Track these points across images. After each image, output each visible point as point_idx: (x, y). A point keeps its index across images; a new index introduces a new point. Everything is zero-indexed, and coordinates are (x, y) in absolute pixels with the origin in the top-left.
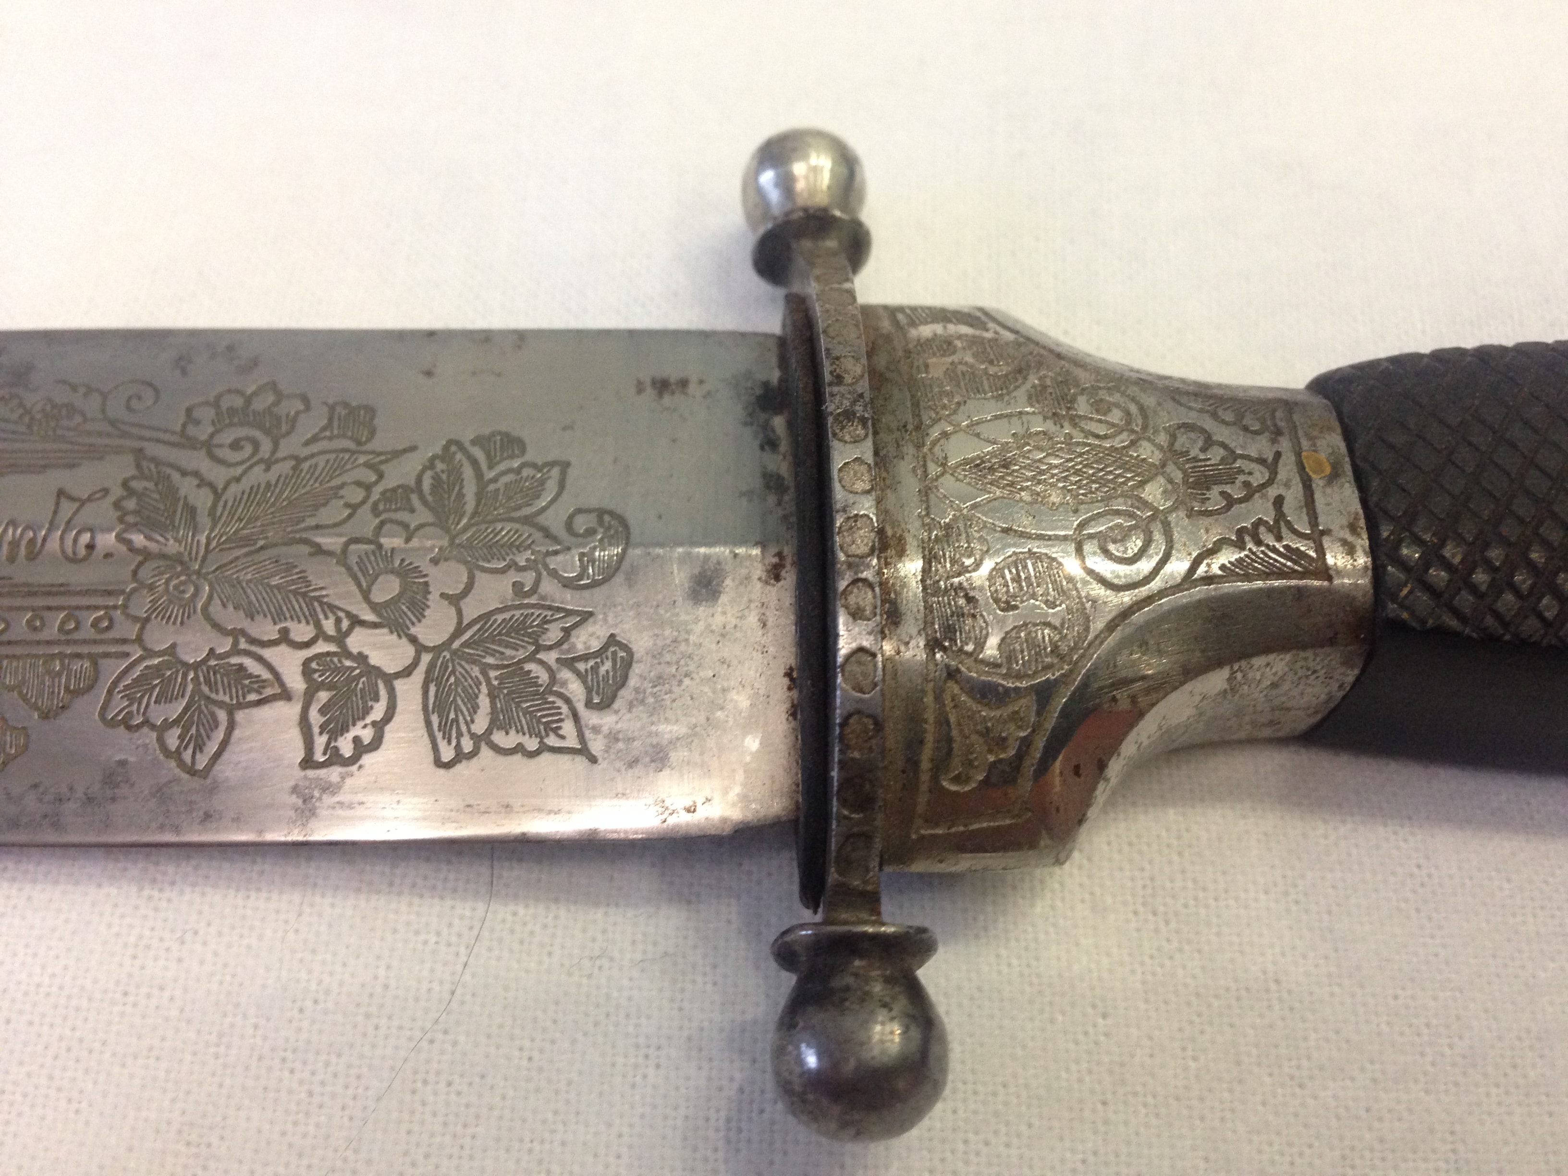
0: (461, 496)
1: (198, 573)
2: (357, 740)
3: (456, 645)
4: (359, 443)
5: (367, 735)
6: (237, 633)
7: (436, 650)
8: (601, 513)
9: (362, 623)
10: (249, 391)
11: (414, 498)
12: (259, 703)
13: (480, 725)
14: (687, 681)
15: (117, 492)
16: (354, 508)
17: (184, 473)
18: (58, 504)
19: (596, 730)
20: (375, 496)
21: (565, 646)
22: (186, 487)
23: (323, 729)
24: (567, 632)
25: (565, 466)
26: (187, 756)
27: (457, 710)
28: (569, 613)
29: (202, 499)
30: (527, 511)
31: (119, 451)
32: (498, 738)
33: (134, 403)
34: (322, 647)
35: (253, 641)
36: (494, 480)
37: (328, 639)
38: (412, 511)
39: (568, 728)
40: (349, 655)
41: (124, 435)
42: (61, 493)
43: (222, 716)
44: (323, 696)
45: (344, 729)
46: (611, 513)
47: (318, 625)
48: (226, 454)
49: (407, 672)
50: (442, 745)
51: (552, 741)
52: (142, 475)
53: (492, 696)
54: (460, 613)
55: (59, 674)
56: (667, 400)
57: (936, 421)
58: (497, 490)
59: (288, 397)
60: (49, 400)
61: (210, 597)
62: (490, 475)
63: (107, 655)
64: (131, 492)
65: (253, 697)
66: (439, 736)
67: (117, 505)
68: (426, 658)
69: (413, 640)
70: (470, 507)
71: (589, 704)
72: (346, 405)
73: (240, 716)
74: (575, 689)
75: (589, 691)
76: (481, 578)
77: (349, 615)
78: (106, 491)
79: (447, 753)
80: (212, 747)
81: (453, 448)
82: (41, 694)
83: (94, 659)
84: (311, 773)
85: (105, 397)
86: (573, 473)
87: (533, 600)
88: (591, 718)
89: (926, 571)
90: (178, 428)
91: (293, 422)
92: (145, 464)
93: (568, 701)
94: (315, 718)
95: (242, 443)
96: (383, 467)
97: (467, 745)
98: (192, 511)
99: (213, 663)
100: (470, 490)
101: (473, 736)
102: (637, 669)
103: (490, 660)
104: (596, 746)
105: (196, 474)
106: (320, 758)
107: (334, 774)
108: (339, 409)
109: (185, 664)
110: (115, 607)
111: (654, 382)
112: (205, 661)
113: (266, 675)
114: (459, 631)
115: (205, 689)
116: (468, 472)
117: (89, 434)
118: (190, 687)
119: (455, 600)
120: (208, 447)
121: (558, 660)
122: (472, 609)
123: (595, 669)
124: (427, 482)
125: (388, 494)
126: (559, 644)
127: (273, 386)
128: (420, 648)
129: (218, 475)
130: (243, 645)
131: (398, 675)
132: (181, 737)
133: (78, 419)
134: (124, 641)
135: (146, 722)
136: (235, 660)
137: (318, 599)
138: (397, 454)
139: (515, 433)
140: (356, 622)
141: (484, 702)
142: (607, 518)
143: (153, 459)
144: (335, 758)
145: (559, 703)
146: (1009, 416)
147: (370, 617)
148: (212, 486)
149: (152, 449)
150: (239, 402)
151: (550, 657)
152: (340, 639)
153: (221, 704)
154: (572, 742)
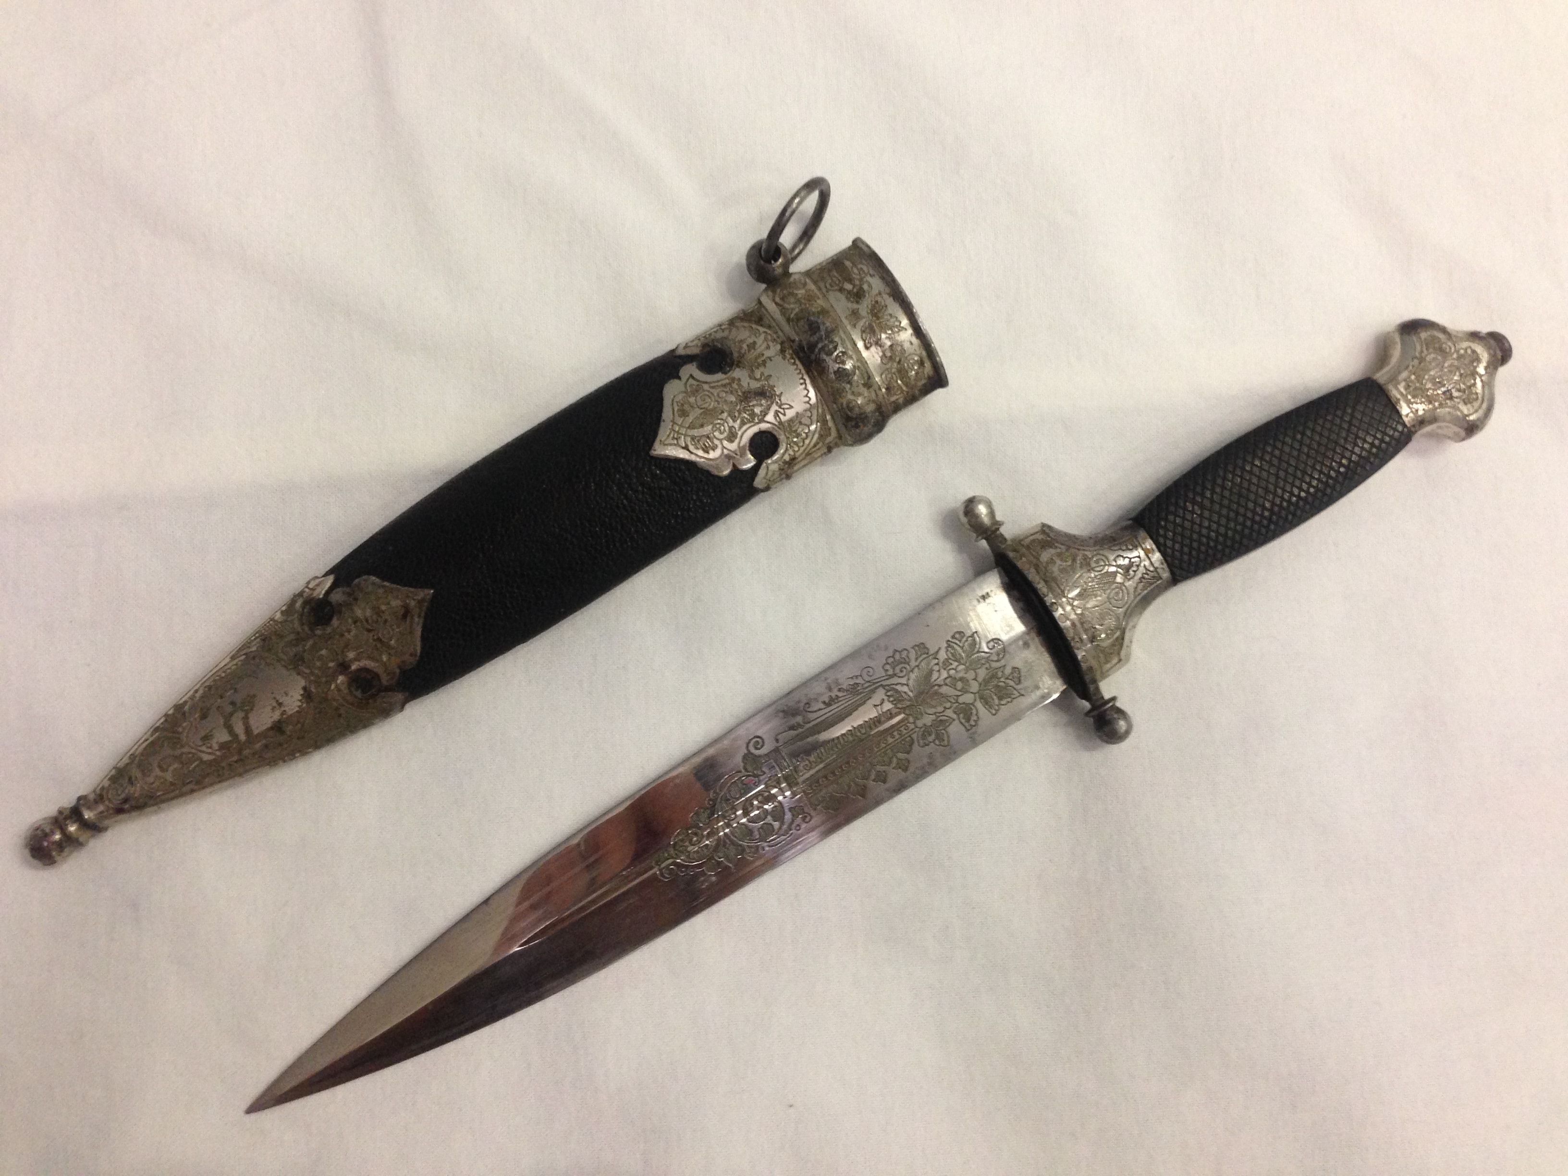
1: (918, 705)
2: (974, 720)
3: (981, 688)
4: (927, 654)
5: (976, 718)
6: (935, 713)
7: (978, 692)
8: (993, 641)
9: (960, 696)
10: (892, 655)
11: (950, 661)
12: (949, 725)
13: (996, 701)
14: (1034, 668)
15: (886, 698)
16: (939, 671)
17: (896, 685)
18: (876, 708)
19: (1021, 689)
20: (941, 665)
22: (899, 688)
23: (966, 722)
24: (1003, 672)
25: (977, 633)
26: (942, 743)
27: (990, 702)
28: (1000, 668)
29: (905, 689)
30: (976, 650)
31: (876, 688)
32: (1003, 702)
33: (869, 674)
34: (954, 706)
35: (940, 713)
36: (964, 645)
37: (954, 703)
38: (951, 664)
40: (961, 704)
41: (874, 683)
42: (874, 706)
43: (943, 731)
45: (970, 719)
46: (995, 639)
47: (950, 702)
48: (901, 675)
49: (975, 700)
50: (990, 710)
51: (1013, 697)
52: (888, 691)
53: (996, 695)
54: (978, 681)
55: (905, 743)
56: (987, 601)
58: (966, 648)
59: (902, 651)
60: (850, 685)
61: (924, 709)
62: (961, 645)
63: (912, 734)
64: (889, 697)
65: (947, 724)
67: (889, 701)
68: (977, 695)
69: (972, 693)
70: (963, 656)
71: (1016, 685)
72: (915, 645)
73: (946, 729)
74: (1011, 683)
75: (1015, 682)
76: (977, 671)
77: (955, 696)
78: (883, 700)
79: (994, 712)
80: (946, 739)
81: (949, 643)
82: (904, 750)
83: (910, 736)
84: (970, 732)
85: (861, 676)
86: (980, 634)
87: (992, 669)
88: (1018, 687)
90: (884, 674)
91: (907, 656)
92: (886, 688)
93: (1012, 687)
94: (963, 721)
95: (902, 670)
96: (937, 657)
97: (996, 707)
98: (906, 693)
99: (934, 722)
100: (960, 651)
101: (997, 705)
102: (1022, 671)
103: (990, 687)
104: (1022, 692)
105: (899, 683)
106: (969, 728)
108: (914, 647)
109: (929, 726)
110: (906, 723)
111: (980, 597)
112: (932, 723)
114: (980, 684)
115: (937, 728)
116: (957, 647)
117: (867, 688)
118: (934, 730)
119: (975, 679)
120: (895, 675)
121: (1004, 679)
122: (980, 679)
123: (1013, 676)
124: (950, 655)
125: (944, 663)
126: (1003, 675)
127: (896, 651)
128: (975, 694)
129: (903, 681)
130: (938, 715)
131: (973, 702)
132: (939, 741)
133: (860, 685)
134: (913, 729)
135: (931, 742)
136: (939, 719)
137: (946, 696)
138: (937, 652)
139: (960, 631)
140: (958, 696)
141: (995, 697)
142: (995, 641)
143: (886, 685)
144: (972, 726)
145: (1010, 688)
147: (960, 693)
148: (904, 684)
149: (884, 683)
150: (892, 659)
151: (1002, 680)
152: (957, 701)
153: (941, 729)
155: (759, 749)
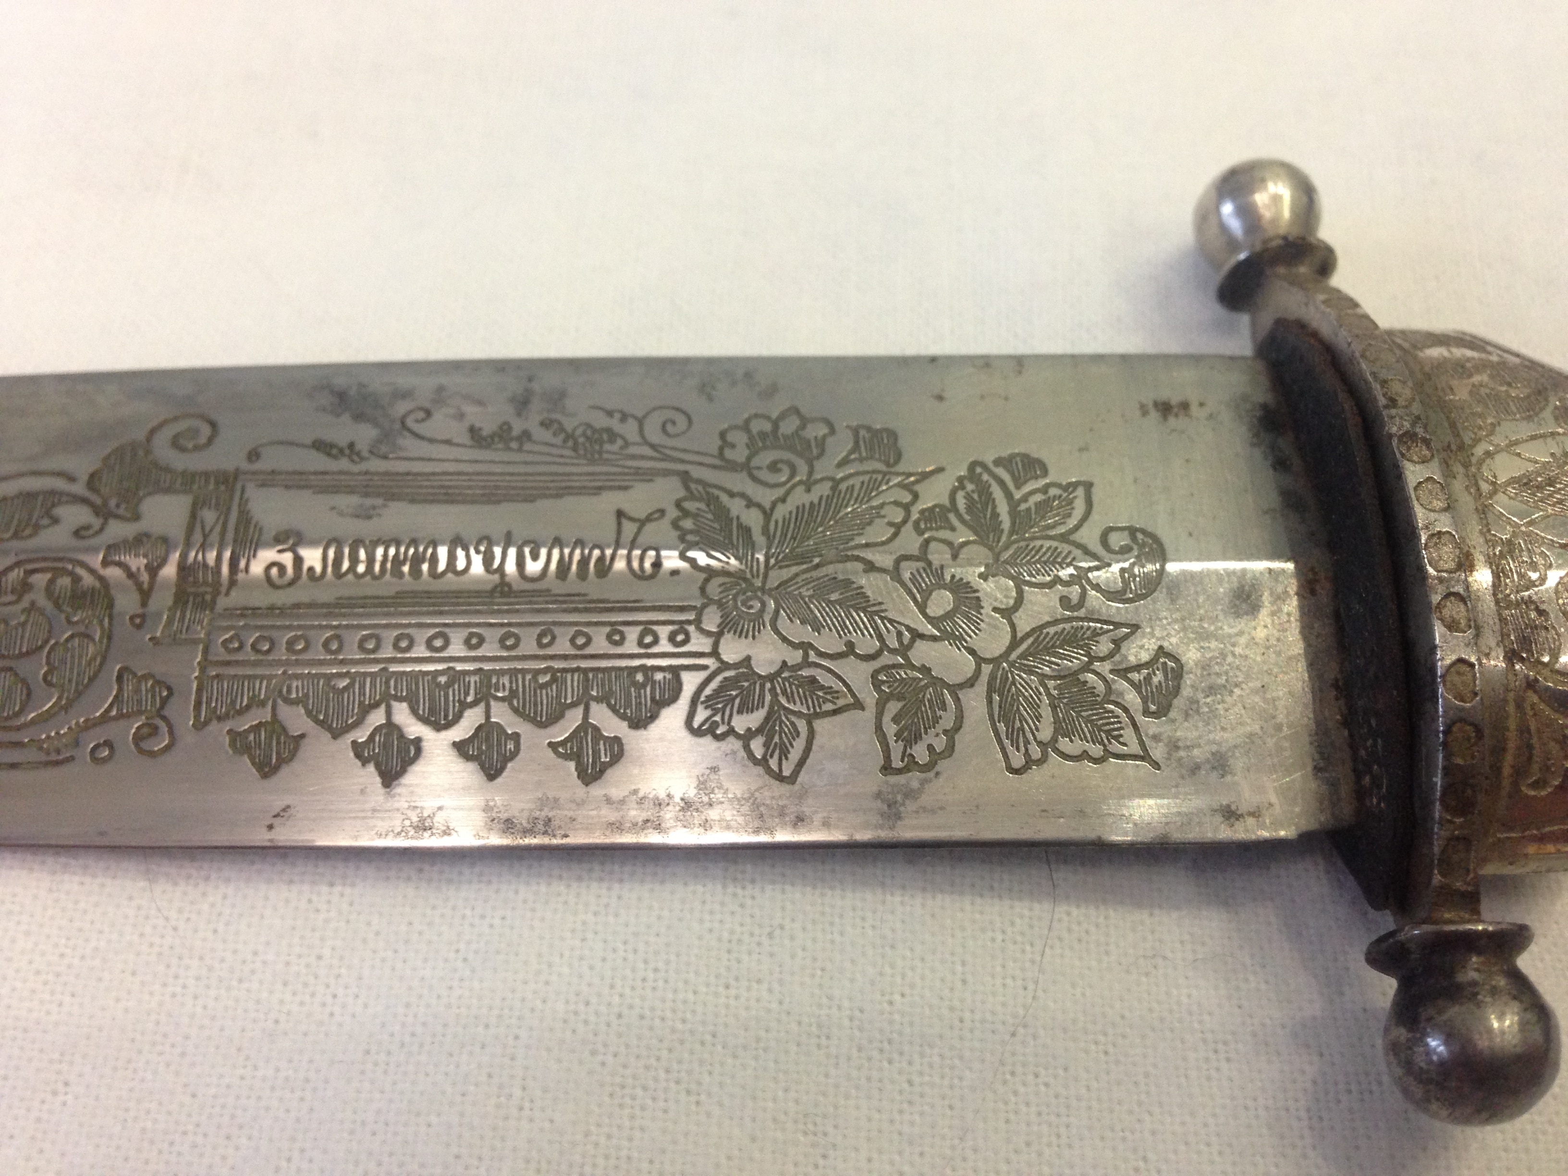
0: (995, 515)
1: (762, 589)
2: (930, 747)
3: (1013, 656)
4: (888, 465)
5: (940, 743)
6: (806, 647)
7: (995, 661)
8: (1132, 531)
9: (923, 637)
10: (774, 415)
11: (952, 517)
12: (835, 712)
13: (1045, 734)
14: (1237, 691)
15: (673, 513)
16: (898, 528)
17: (732, 495)
18: (619, 524)
19: (1156, 738)
20: (915, 516)
21: (1117, 658)
22: (736, 507)
23: (898, 735)
24: (1117, 643)
25: (1088, 486)
26: (773, 764)
27: (1022, 719)
28: (1118, 625)
29: (753, 519)
30: (1061, 530)
31: (666, 473)
32: (1064, 744)
33: (669, 428)
34: (886, 659)
35: (821, 654)
36: (1025, 498)
37: (893, 651)
38: (953, 529)
39: (1129, 734)
40: (913, 667)
41: (667, 458)
42: (620, 514)
43: (802, 725)
44: (893, 707)
45: (918, 738)
46: (1143, 531)
47: (880, 637)
48: (766, 475)
49: (971, 683)
50: (1012, 752)
51: (1116, 747)
52: (692, 497)
53: (1054, 707)
54: (1013, 626)
55: (644, 686)
56: (1172, 421)
57: (1477, 441)
58: (1028, 510)
59: (813, 420)
60: (589, 426)
61: (777, 612)
62: (1018, 495)
63: (685, 668)
64: (686, 514)
65: (829, 707)
66: (1007, 742)
67: (675, 524)
68: (987, 669)
69: (972, 652)
70: (1006, 524)
71: (1146, 712)
72: (869, 429)
73: (818, 724)
74: (1132, 698)
75: (1145, 700)
76: (1030, 592)
77: (908, 628)
78: (662, 512)
79: (1018, 760)
80: (795, 755)
81: (979, 470)
82: (628, 705)
83: (675, 671)
84: (893, 779)
85: (641, 422)
86: (1097, 494)
87: (1082, 613)
88: (1149, 726)
89: (1496, 585)
90: (716, 452)
91: (821, 443)
92: (693, 486)
93: (1126, 710)
94: (891, 729)
95: (779, 466)
96: (917, 488)
97: (1036, 752)
98: (746, 531)
99: (785, 675)
100: (1003, 508)
101: (1040, 743)
102: (1188, 680)
103: (1047, 671)
104: (1158, 752)
105: (743, 495)
106: (897, 764)
107: (914, 779)
108: (862, 433)
109: (760, 676)
110: (689, 622)
111: (1156, 404)
112: (778, 673)
113: (839, 686)
114: (1015, 643)
115: (783, 701)
116: (997, 493)
117: (633, 457)
118: (768, 698)
119: (1007, 613)
120: (746, 468)
121: (1112, 671)
122: (1025, 622)
123: (1148, 678)
124: (961, 503)
125: (927, 514)
126: (1111, 655)
127: (796, 411)
128: (980, 660)
129: (765, 497)
130: (813, 657)
131: (961, 686)
132: (766, 745)
133: (620, 442)
134: (701, 655)
135: (731, 731)
136: (805, 673)
137: (876, 613)
138: (924, 476)
139: (1035, 455)
140: (917, 635)
141: (1046, 712)
142: (1140, 536)
143: (699, 481)
144: (911, 764)
145: (1118, 711)
146: (1543, 436)
147: (929, 631)
148: (759, 506)
149: (696, 472)
150: (767, 427)
151: (1104, 667)
152: (904, 650)
153: (799, 714)
154: (1135, 749)
155: (183, 450)
